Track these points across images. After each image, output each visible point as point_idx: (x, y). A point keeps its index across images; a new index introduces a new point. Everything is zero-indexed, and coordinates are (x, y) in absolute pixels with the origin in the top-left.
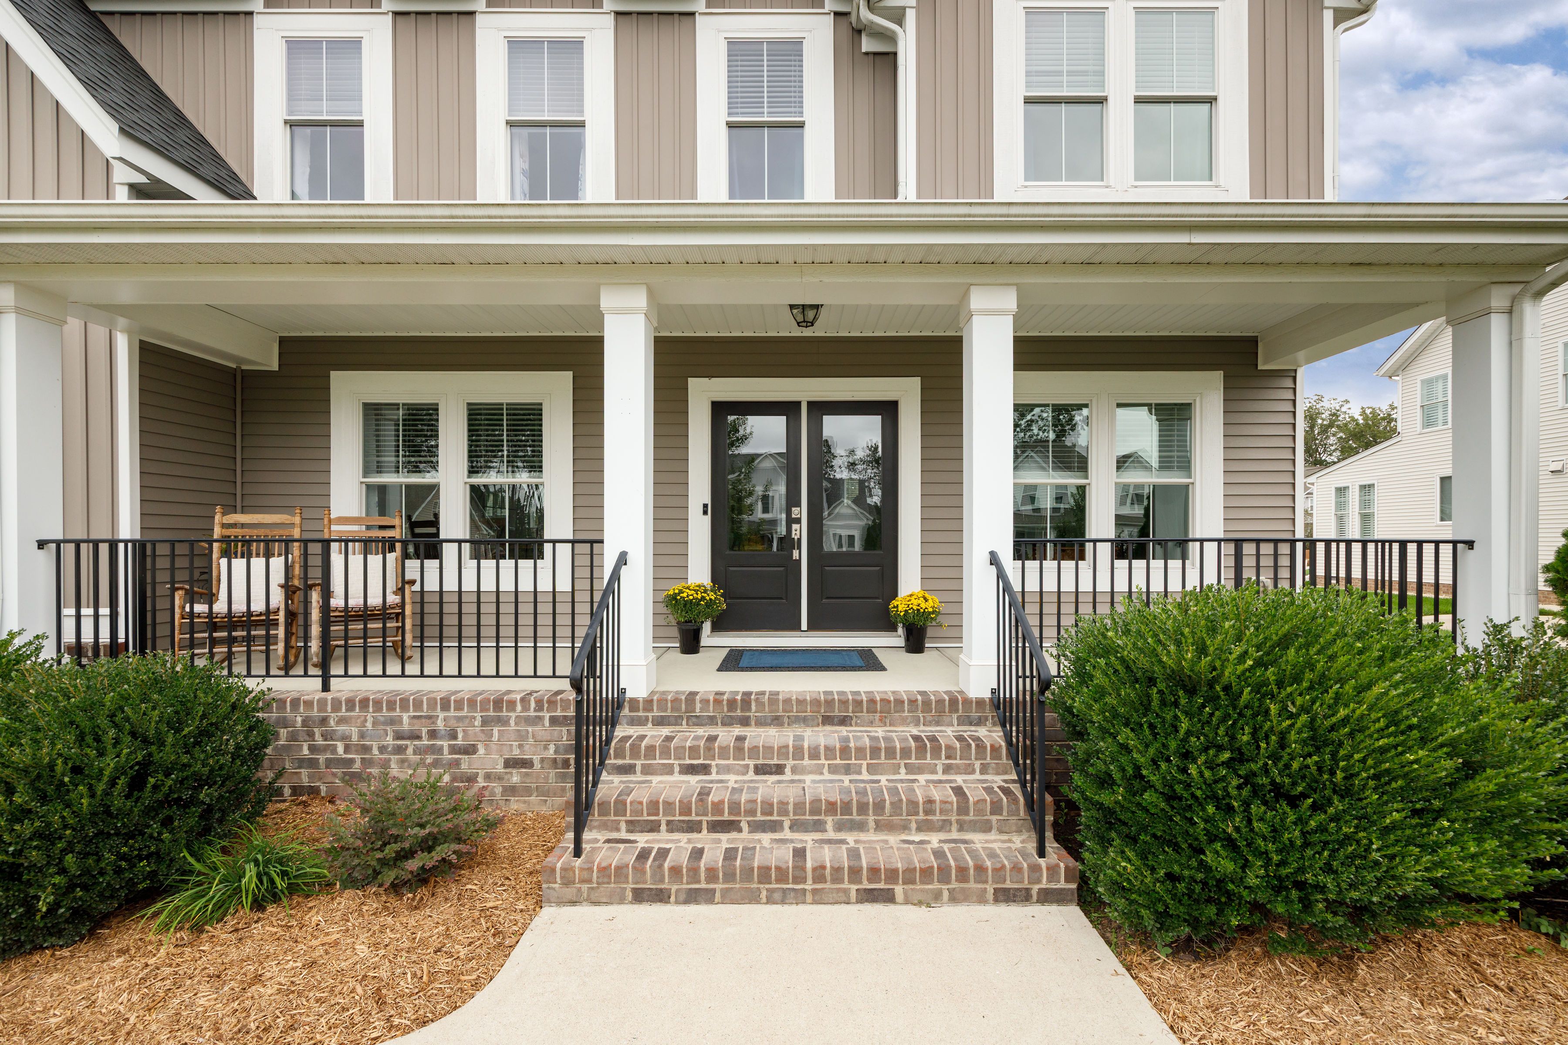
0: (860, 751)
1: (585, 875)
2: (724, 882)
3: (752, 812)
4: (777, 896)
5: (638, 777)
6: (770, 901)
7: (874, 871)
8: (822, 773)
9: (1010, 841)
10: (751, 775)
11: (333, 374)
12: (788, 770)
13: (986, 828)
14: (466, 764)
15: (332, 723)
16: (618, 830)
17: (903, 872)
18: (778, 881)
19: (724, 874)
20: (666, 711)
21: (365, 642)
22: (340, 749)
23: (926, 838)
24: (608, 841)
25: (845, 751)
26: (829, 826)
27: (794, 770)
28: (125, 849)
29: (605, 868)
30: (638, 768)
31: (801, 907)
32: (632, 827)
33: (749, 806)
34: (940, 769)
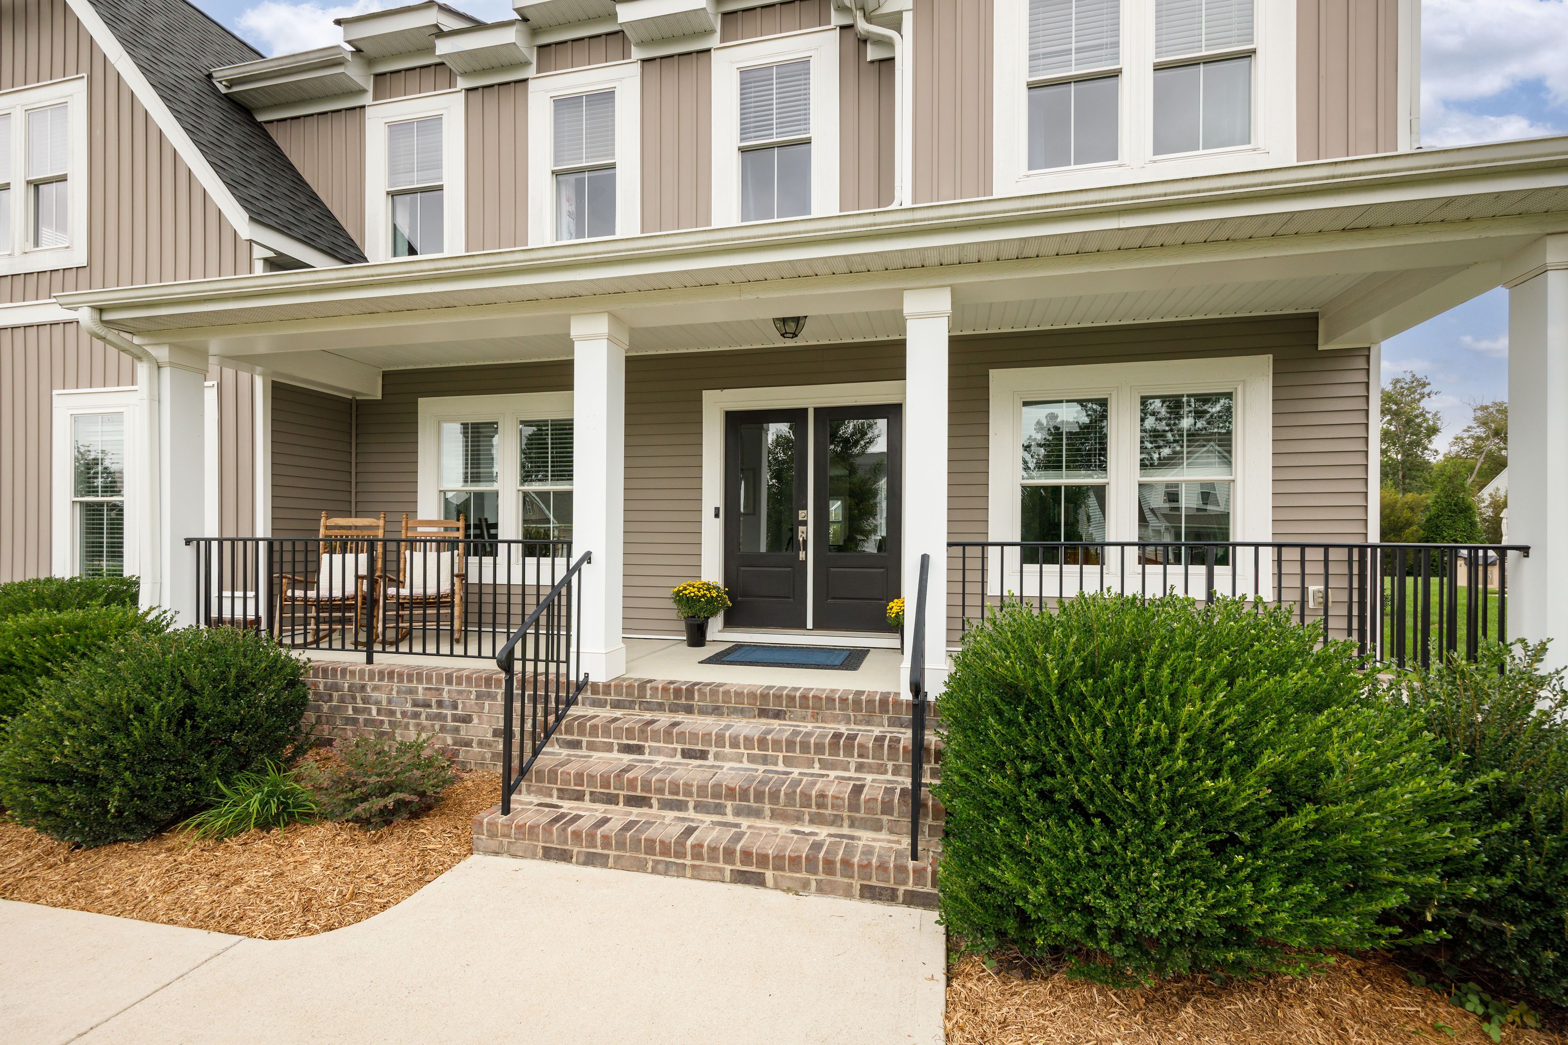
0: (776, 743)
1: (506, 830)
2: (617, 849)
3: (660, 791)
4: (661, 867)
5: (584, 752)
6: (654, 871)
7: (747, 855)
8: (741, 762)
9: (898, 842)
10: (678, 758)
11: (421, 400)
12: (711, 756)
13: (877, 826)
14: (465, 731)
15: (369, 690)
16: (551, 796)
17: (774, 858)
18: (662, 854)
19: (617, 842)
20: (621, 695)
21: (424, 625)
22: (374, 712)
23: (817, 831)
24: (540, 805)
25: (762, 743)
26: (729, 810)
27: (717, 757)
28: (173, 772)
29: (521, 826)
30: (584, 744)
31: (681, 880)
32: (563, 794)
33: (658, 785)
34: (852, 766)
